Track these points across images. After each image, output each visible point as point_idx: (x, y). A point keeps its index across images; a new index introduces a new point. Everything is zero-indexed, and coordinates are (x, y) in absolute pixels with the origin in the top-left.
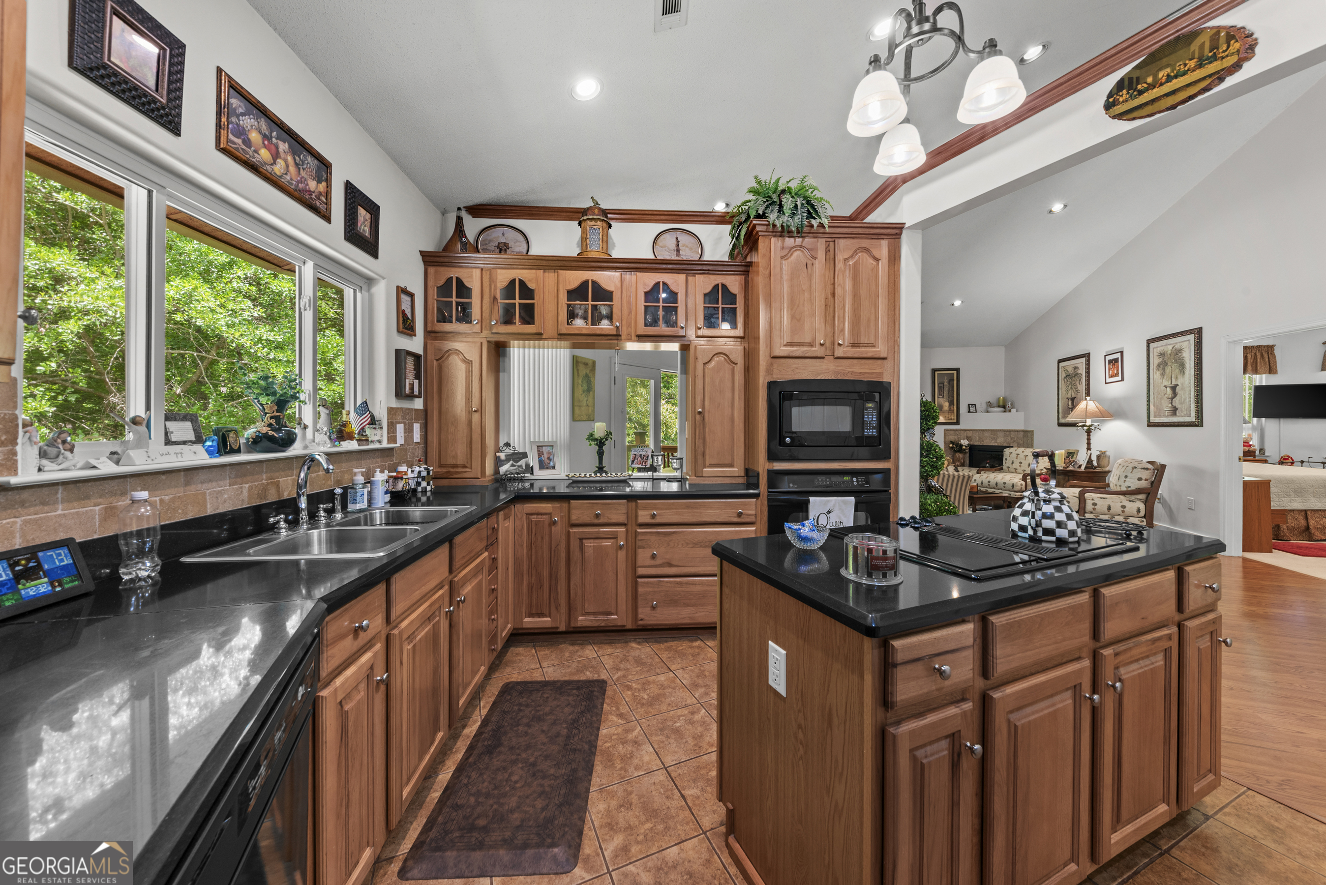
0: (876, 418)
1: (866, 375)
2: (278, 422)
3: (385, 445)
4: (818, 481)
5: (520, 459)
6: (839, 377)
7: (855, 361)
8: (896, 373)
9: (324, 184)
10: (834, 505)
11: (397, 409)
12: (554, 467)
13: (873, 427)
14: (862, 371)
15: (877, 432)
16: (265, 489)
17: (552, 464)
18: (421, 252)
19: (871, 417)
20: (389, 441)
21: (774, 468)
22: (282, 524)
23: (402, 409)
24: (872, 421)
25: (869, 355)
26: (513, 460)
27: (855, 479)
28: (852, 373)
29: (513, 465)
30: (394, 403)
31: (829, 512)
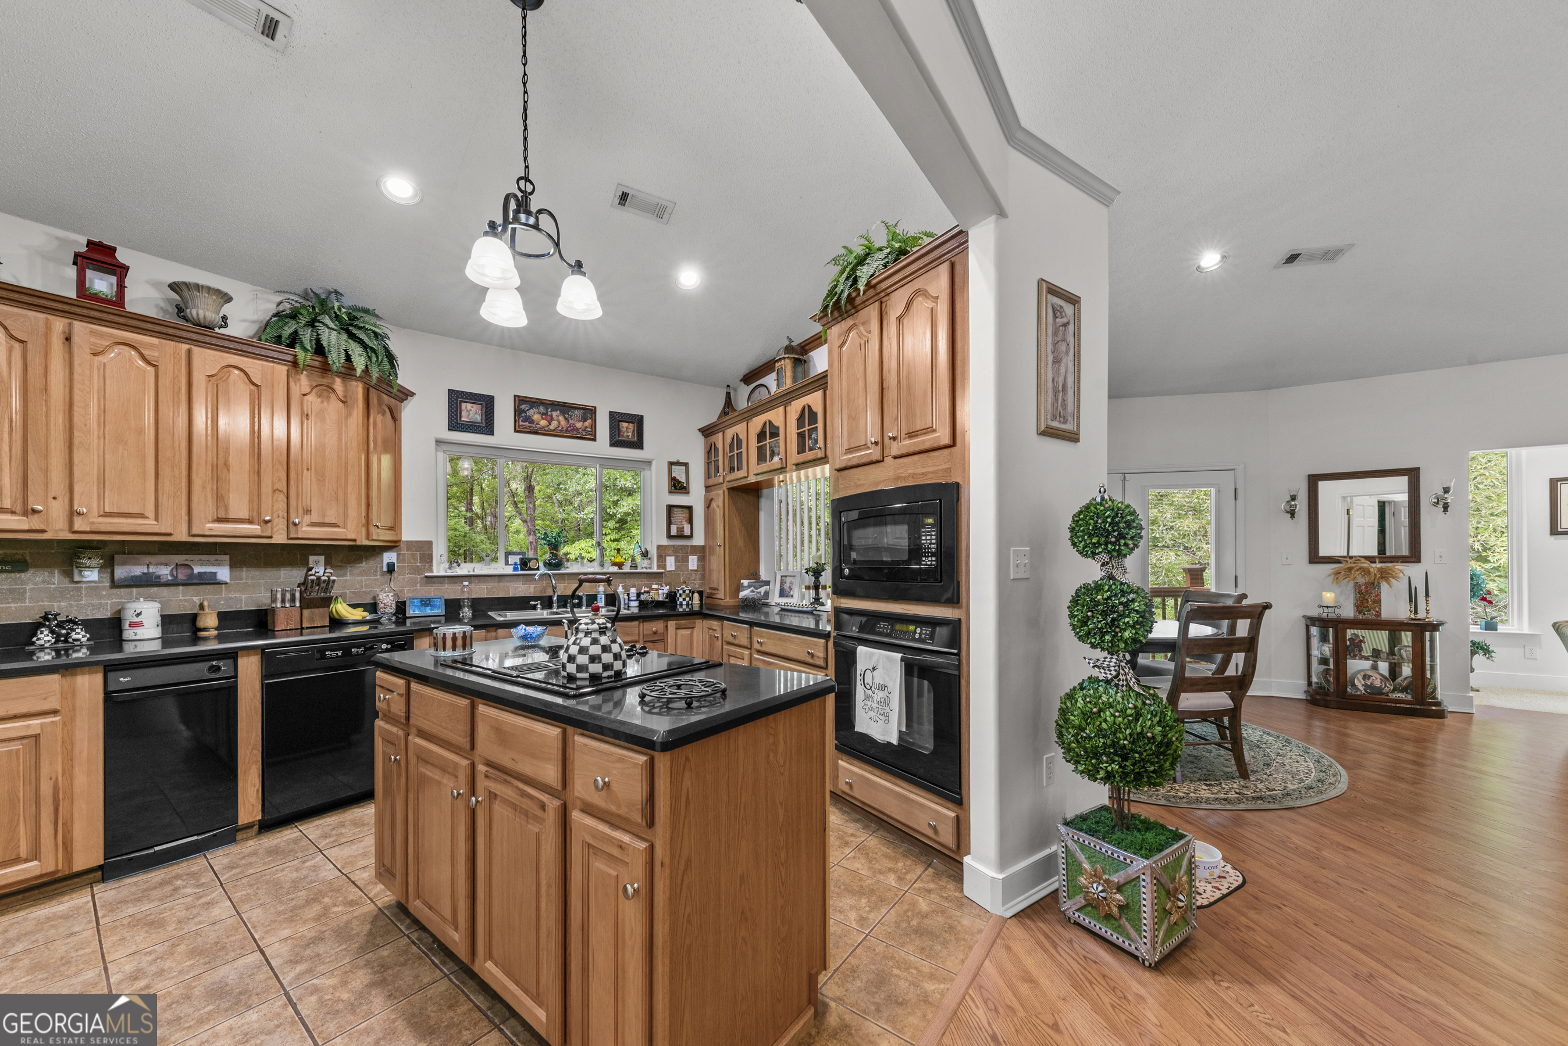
0: (937, 539)
1: (930, 476)
2: (555, 556)
3: (655, 570)
4: (880, 627)
5: (761, 587)
6: (901, 484)
7: (916, 458)
8: (964, 465)
9: (589, 421)
10: (878, 660)
11: (666, 546)
12: (792, 596)
13: (932, 553)
14: (924, 470)
15: (936, 561)
16: (545, 589)
17: (791, 593)
18: (699, 430)
19: (929, 539)
20: (659, 567)
21: (842, 605)
22: (539, 606)
23: (674, 546)
24: (931, 544)
25: (927, 446)
26: (754, 587)
27: (918, 630)
28: (913, 476)
29: (752, 591)
30: (665, 542)
31: (874, 669)
